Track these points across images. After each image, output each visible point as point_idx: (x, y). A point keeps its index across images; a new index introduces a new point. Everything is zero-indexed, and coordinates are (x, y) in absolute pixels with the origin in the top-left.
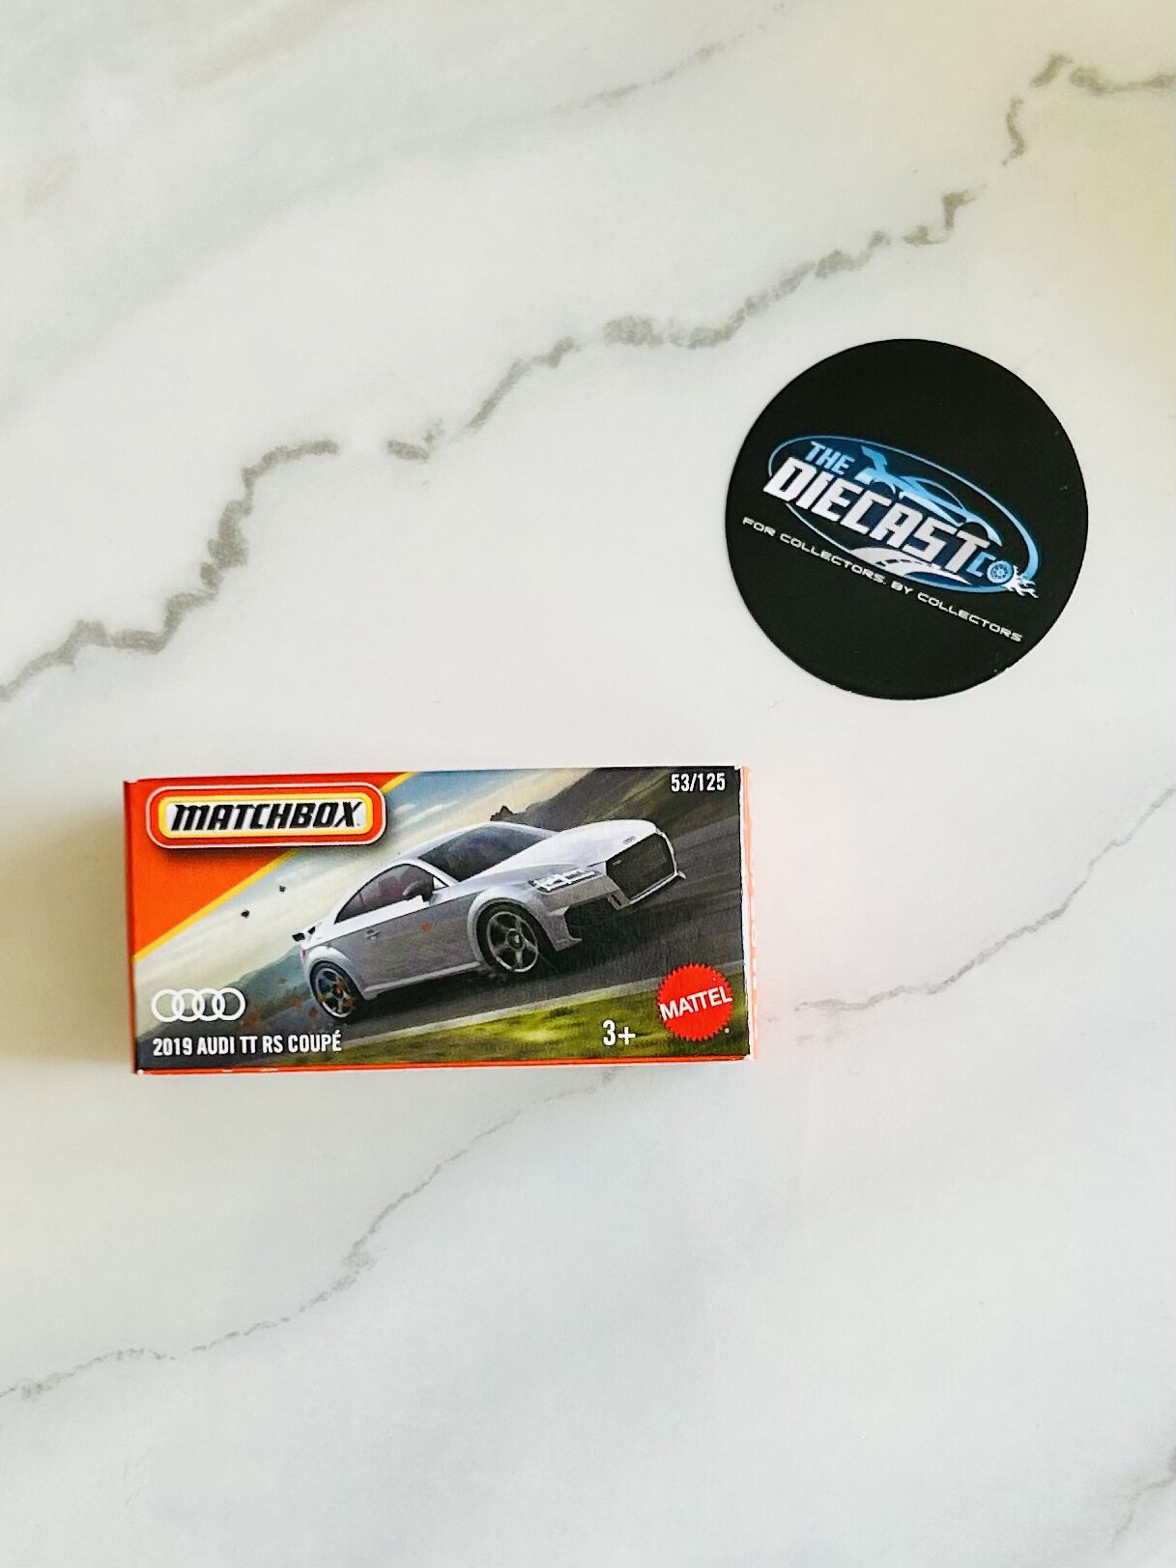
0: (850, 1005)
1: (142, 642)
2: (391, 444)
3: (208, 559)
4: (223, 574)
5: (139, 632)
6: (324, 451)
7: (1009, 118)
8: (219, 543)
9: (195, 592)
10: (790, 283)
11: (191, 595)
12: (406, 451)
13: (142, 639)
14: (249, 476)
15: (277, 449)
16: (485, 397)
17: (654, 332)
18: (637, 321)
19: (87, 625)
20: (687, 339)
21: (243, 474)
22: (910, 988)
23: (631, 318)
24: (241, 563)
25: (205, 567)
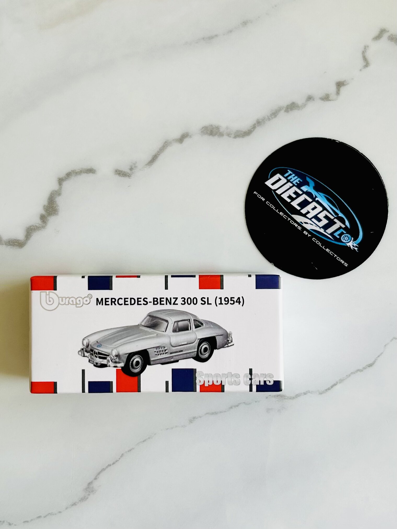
0: (288, 397)
1: (16, 244)
2: (116, 171)
3: (43, 212)
4: (49, 218)
5: (15, 240)
6: (90, 173)
7: (363, 53)
8: (48, 206)
9: (37, 225)
10: (275, 114)
12: (122, 173)
14: (61, 181)
15: (72, 171)
16: (154, 153)
17: (220, 131)
18: (214, 127)
20: (233, 134)
21: (58, 179)
22: (312, 392)
23: (212, 126)
24: (56, 214)
25: (42, 215)
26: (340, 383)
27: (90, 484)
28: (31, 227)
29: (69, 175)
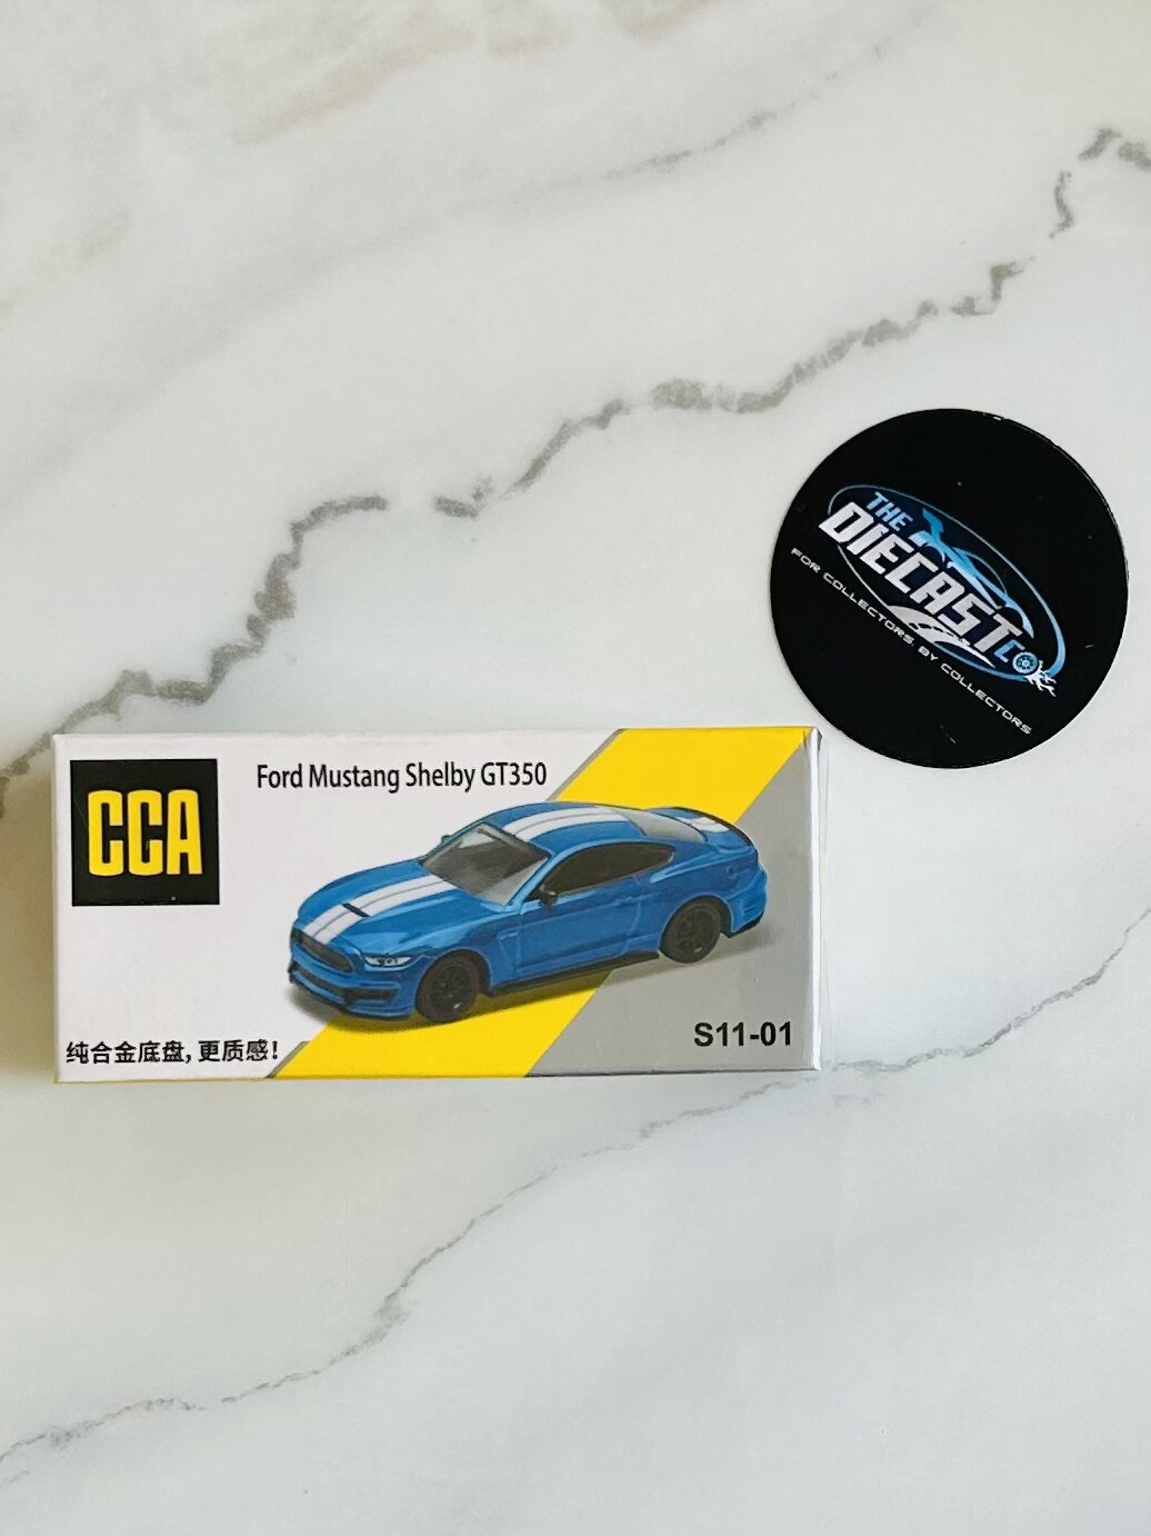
0: (887, 1066)
1: (188, 693)
2: (439, 501)
3: (256, 612)
4: (270, 626)
5: (186, 683)
6: (373, 508)
7: (1057, 191)
8: (267, 596)
9: (240, 644)
10: (838, 351)
11: (236, 647)
12: (454, 508)
13: (186, 690)
14: (297, 530)
15: (326, 503)
16: (535, 457)
17: (704, 397)
18: (686, 384)
19: (133, 675)
20: (736, 403)
21: (292, 527)
22: (947, 1050)
23: (680, 381)
24: (288, 617)
25: (252, 618)
26: (1017, 1026)
27: (389, 1298)
28: (223, 648)
29: (318, 515)
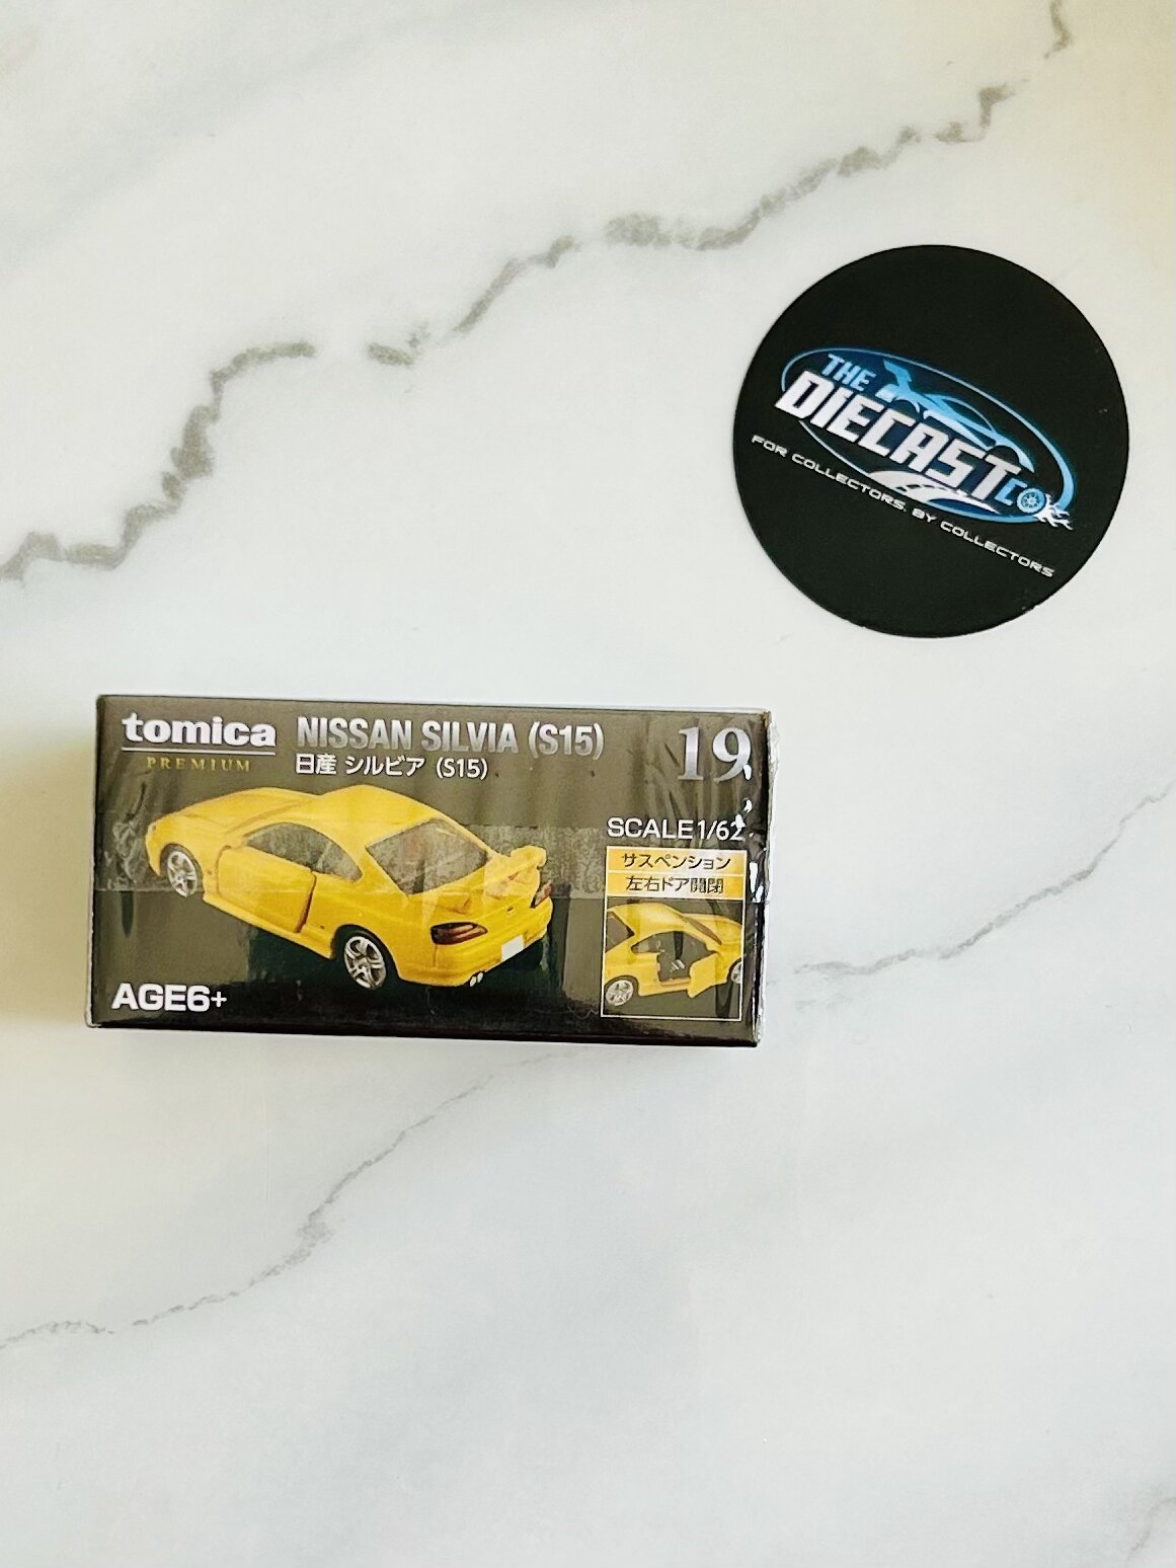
0: (855, 969)
1: (97, 557)
2: (372, 349)
3: (171, 468)
4: (187, 485)
5: (94, 546)
6: (299, 355)
7: (1054, 8)
8: (184, 452)
9: (154, 504)
10: (810, 181)
11: (150, 507)
12: (387, 355)
13: (98, 554)
14: (218, 379)
15: (248, 350)
16: (475, 299)
17: (661, 232)
18: (643, 219)
19: (38, 537)
20: (697, 239)
21: (211, 376)
22: (921, 951)
23: (636, 216)
24: (207, 474)
25: (168, 477)
26: (1000, 925)
27: (313, 1213)
28: (136, 509)
29: (240, 362)
